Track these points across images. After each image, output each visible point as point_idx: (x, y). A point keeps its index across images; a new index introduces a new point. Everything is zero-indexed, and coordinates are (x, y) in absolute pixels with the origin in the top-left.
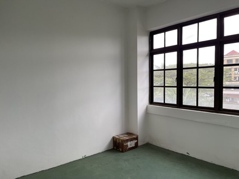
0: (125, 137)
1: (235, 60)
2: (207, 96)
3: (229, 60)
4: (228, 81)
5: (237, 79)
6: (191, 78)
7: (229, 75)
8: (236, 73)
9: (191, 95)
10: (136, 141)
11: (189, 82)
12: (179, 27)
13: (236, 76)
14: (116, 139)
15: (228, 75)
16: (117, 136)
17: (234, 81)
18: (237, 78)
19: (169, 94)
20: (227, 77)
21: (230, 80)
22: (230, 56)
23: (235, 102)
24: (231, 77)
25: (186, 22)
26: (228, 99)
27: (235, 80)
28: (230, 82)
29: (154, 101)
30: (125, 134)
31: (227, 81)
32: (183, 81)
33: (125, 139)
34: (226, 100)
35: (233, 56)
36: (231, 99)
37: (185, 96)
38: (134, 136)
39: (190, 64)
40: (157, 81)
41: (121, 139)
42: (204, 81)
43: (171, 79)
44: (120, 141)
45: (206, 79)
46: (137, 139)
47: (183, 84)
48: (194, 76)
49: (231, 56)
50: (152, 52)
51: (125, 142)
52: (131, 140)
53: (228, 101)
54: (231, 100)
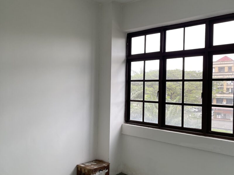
0: (92, 166)
1: (227, 68)
2: (195, 111)
3: (220, 67)
4: (220, 94)
5: (230, 91)
6: (176, 88)
7: (221, 85)
8: (229, 84)
9: (176, 110)
10: (107, 171)
11: (174, 94)
12: (162, 30)
13: (229, 87)
14: (81, 169)
15: (219, 86)
16: (82, 164)
17: (226, 93)
18: (230, 89)
19: (149, 107)
20: (218, 88)
21: (222, 92)
22: (221, 63)
23: (227, 119)
24: (223, 88)
25: (171, 25)
26: (220, 115)
27: (228, 92)
28: (221, 94)
29: (130, 120)
30: (92, 161)
31: (218, 93)
32: (166, 91)
33: (92, 168)
34: (217, 116)
35: (225, 63)
36: (222, 115)
37: (168, 110)
38: (104, 165)
39: (174, 70)
40: (134, 90)
41: (88, 168)
42: (191, 92)
43: (152, 89)
44: (86, 171)
45: (194, 90)
46: (108, 168)
47: (166, 95)
48: (179, 86)
49: (223, 63)
50: (130, 58)
51: (92, 172)
52: (100, 169)
53: (220, 117)
54: (223, 117)
